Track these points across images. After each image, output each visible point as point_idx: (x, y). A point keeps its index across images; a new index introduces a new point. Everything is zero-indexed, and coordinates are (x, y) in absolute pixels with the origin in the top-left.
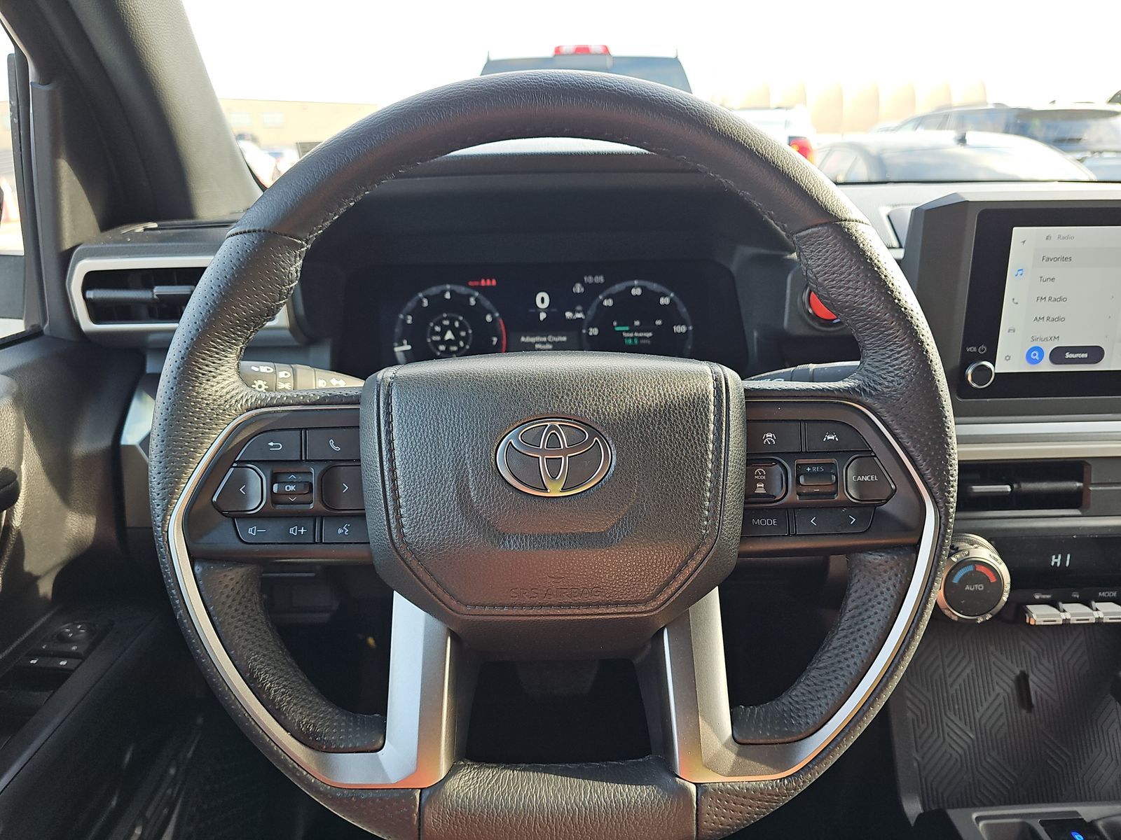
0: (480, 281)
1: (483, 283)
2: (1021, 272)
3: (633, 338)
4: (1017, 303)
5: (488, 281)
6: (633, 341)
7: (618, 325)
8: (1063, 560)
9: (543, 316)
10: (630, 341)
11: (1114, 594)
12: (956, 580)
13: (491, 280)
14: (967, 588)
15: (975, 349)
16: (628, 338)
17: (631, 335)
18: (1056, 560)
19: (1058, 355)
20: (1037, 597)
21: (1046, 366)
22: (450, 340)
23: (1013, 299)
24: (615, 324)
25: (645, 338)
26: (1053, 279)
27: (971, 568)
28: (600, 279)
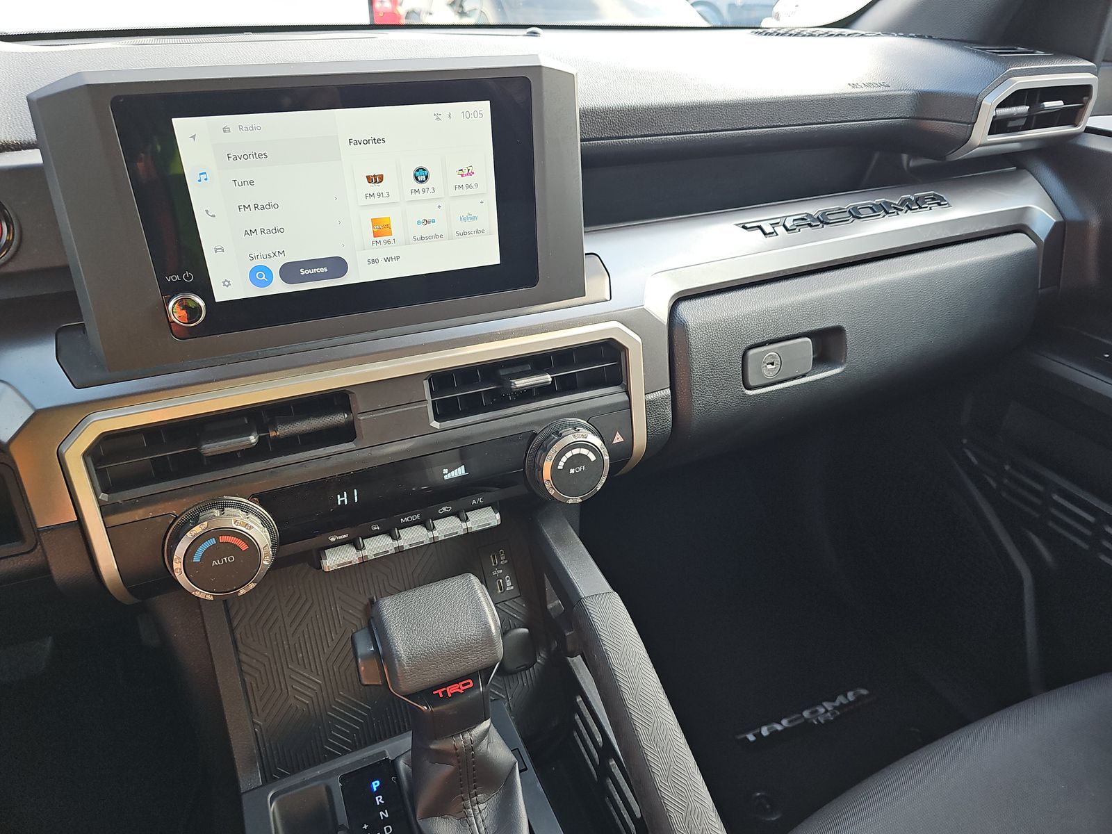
2: (203, 177)
4: (214, 216)
8: (351, 497)
11: (418, 517)
12: (197, 558)
14: (214, 563)
15: (177, 278)
18: (342, 499)
19: (290, 271)
20: (333, 539)
21: (279, 287)
23: (207, 211)
26: (251, 183)
27: (213, 541)
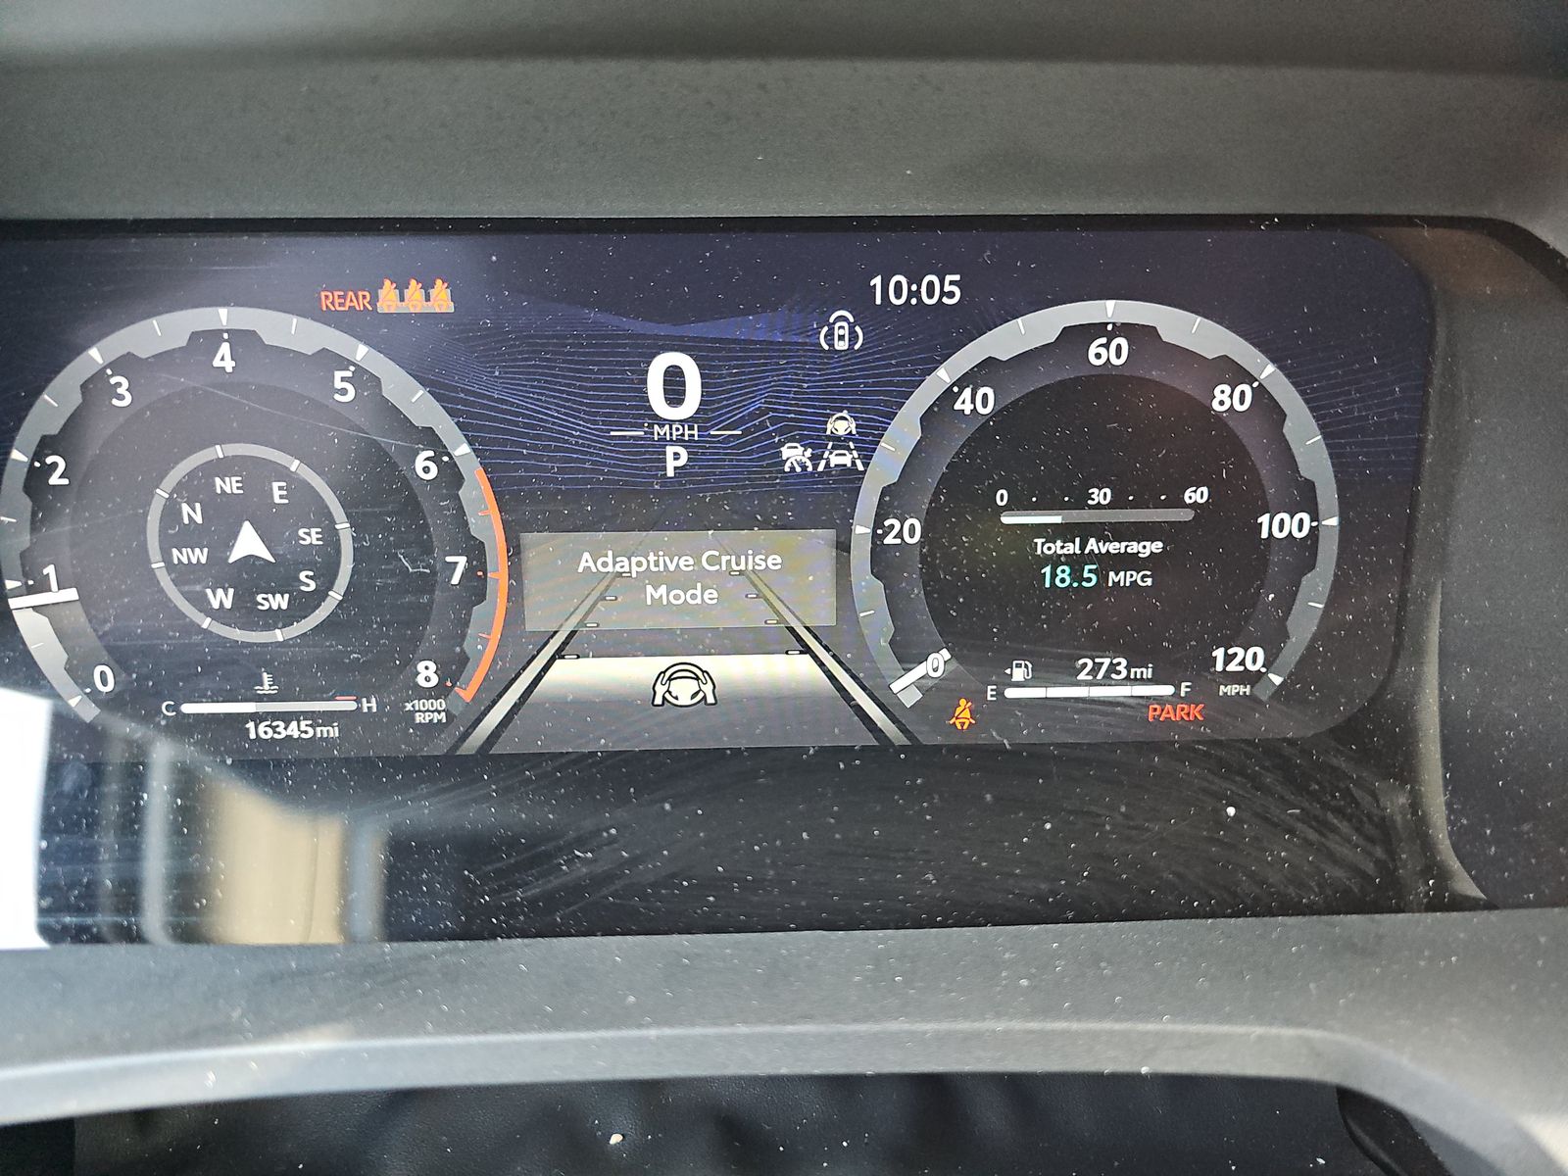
0: (374, 291)
1: (388, 300)
3: (1076, 563)
5: (414, 290)
6: (1077, 575)
7: (1012, 506)
9: (675, 459)
10: (1064, 573)
13: (427, 287)
16: (1055, 561)
17: (1073, 548)
22: (250, 560)
24: (1002, 497)
25: (1129, 562)
28: (945, 289)
